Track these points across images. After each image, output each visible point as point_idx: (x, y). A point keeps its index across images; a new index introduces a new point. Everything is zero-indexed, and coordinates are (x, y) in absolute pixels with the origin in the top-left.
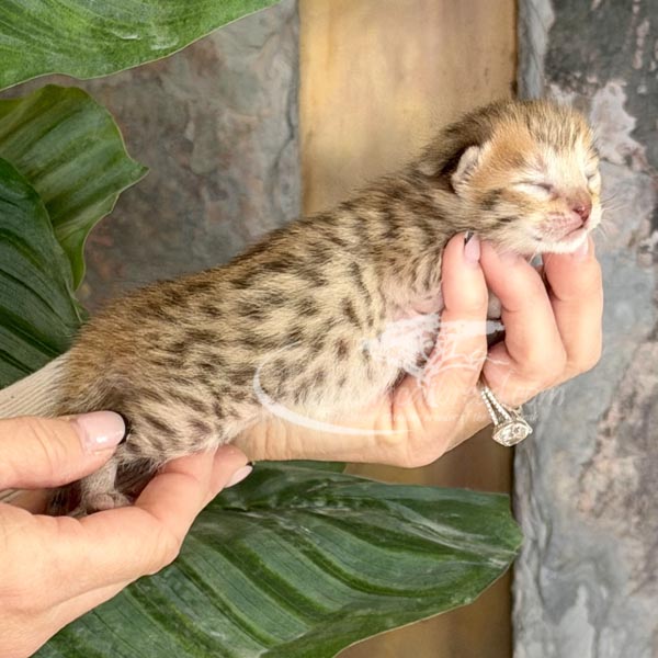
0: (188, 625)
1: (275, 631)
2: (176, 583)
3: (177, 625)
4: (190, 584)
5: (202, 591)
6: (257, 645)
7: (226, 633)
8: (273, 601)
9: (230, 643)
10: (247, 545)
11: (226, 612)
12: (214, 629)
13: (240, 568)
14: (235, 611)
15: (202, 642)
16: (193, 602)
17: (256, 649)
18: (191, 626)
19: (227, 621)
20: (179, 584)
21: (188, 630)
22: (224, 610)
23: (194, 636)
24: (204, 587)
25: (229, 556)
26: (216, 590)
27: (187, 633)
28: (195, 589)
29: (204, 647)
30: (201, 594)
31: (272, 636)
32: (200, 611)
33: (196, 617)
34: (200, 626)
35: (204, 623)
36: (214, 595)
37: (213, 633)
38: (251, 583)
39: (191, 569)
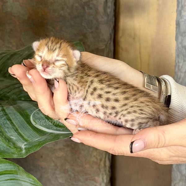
0: (4, 134)
1: (30, 137)
2: (4, 121)
3: (1, 134)
4: (8, 122)
5: (11, 124)
6: (24, 141)
7: (15, 137)
8: (31, 129)
9: (16, 140)
10: (27, 112)
11: (17, 131)
12: (12, 136)
13: (24, 118)
14: (20, 131)
15: (7, 140)
16: (8, 128)
17: (23, 142)
18: (5, 135)
19: (16, 134)
20: (5, 122)
21: (4, 136)
22: (16, 130)
23: (5, 137)
24: (12, 123)
25: (21, 114)
26: (15, 124)
27: (4, 137)
28: (9, 124)
29: (7, 141)
30: (11, 125)
31: (29, 139)
32: (9, 130)
33: (8, 132)
34: (8, 134)
35: (10, 134)
36: (14, 126)
37: (12, 137)
38: (26, 123)
39: (10, 118)
